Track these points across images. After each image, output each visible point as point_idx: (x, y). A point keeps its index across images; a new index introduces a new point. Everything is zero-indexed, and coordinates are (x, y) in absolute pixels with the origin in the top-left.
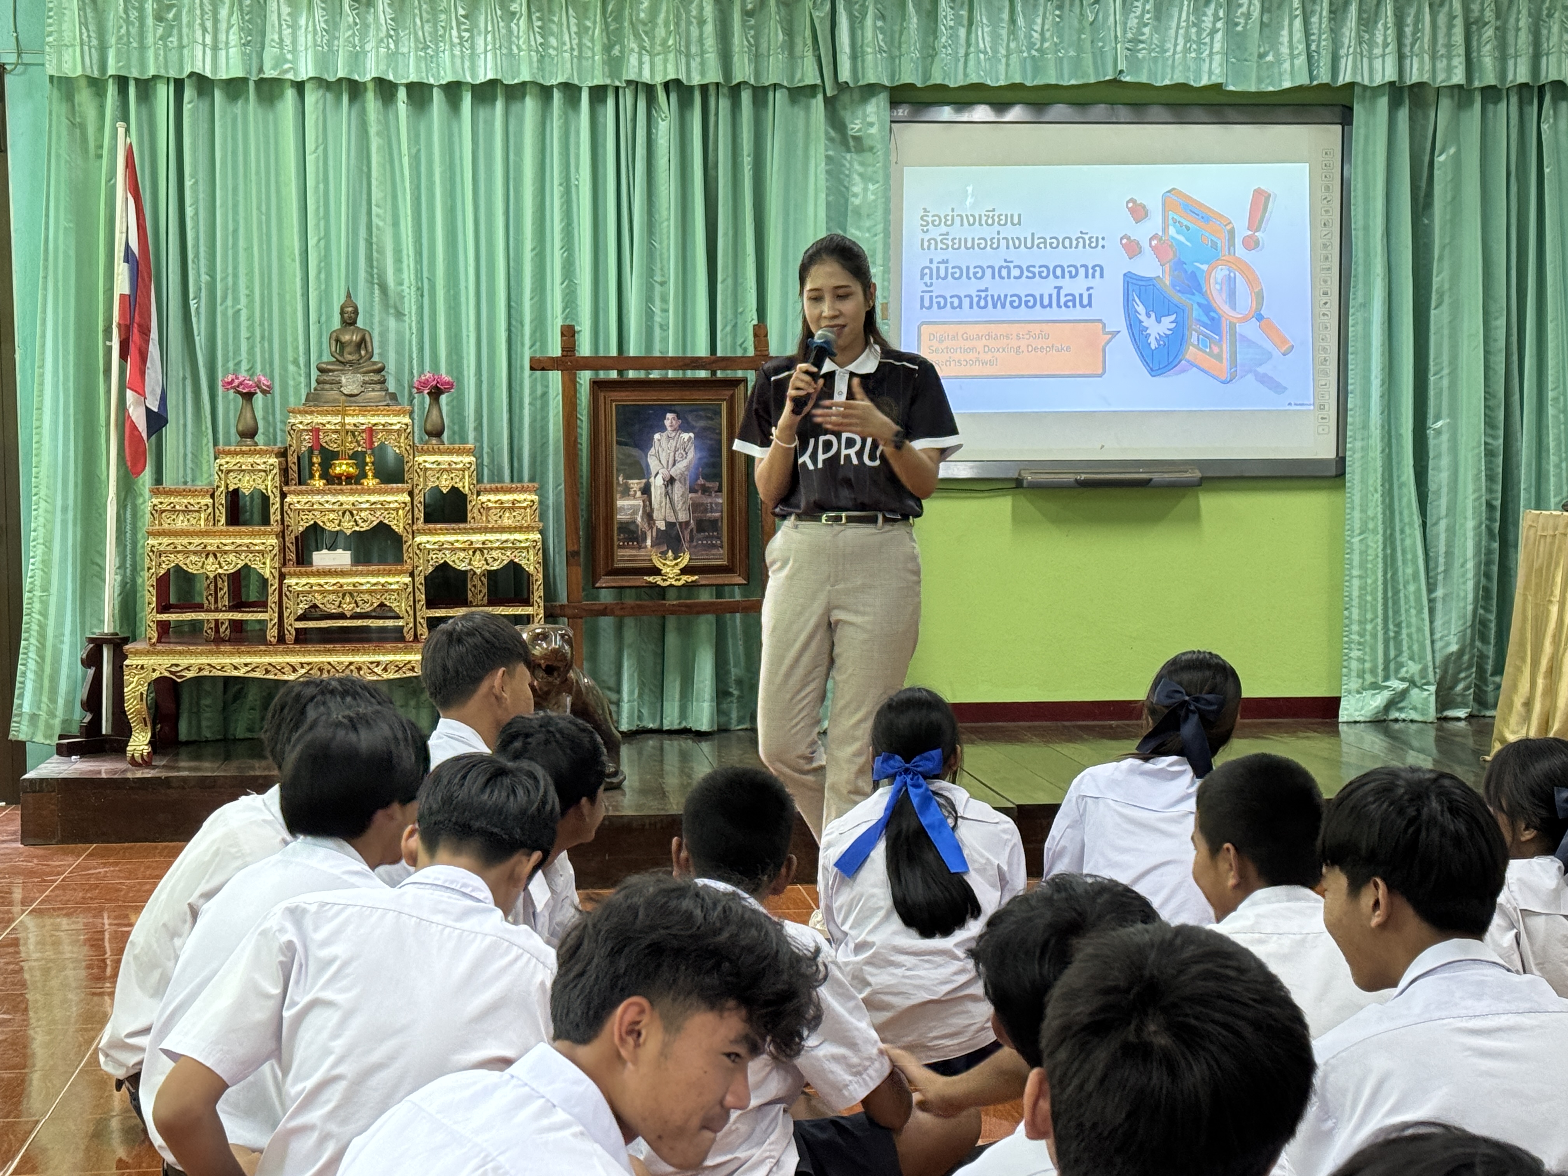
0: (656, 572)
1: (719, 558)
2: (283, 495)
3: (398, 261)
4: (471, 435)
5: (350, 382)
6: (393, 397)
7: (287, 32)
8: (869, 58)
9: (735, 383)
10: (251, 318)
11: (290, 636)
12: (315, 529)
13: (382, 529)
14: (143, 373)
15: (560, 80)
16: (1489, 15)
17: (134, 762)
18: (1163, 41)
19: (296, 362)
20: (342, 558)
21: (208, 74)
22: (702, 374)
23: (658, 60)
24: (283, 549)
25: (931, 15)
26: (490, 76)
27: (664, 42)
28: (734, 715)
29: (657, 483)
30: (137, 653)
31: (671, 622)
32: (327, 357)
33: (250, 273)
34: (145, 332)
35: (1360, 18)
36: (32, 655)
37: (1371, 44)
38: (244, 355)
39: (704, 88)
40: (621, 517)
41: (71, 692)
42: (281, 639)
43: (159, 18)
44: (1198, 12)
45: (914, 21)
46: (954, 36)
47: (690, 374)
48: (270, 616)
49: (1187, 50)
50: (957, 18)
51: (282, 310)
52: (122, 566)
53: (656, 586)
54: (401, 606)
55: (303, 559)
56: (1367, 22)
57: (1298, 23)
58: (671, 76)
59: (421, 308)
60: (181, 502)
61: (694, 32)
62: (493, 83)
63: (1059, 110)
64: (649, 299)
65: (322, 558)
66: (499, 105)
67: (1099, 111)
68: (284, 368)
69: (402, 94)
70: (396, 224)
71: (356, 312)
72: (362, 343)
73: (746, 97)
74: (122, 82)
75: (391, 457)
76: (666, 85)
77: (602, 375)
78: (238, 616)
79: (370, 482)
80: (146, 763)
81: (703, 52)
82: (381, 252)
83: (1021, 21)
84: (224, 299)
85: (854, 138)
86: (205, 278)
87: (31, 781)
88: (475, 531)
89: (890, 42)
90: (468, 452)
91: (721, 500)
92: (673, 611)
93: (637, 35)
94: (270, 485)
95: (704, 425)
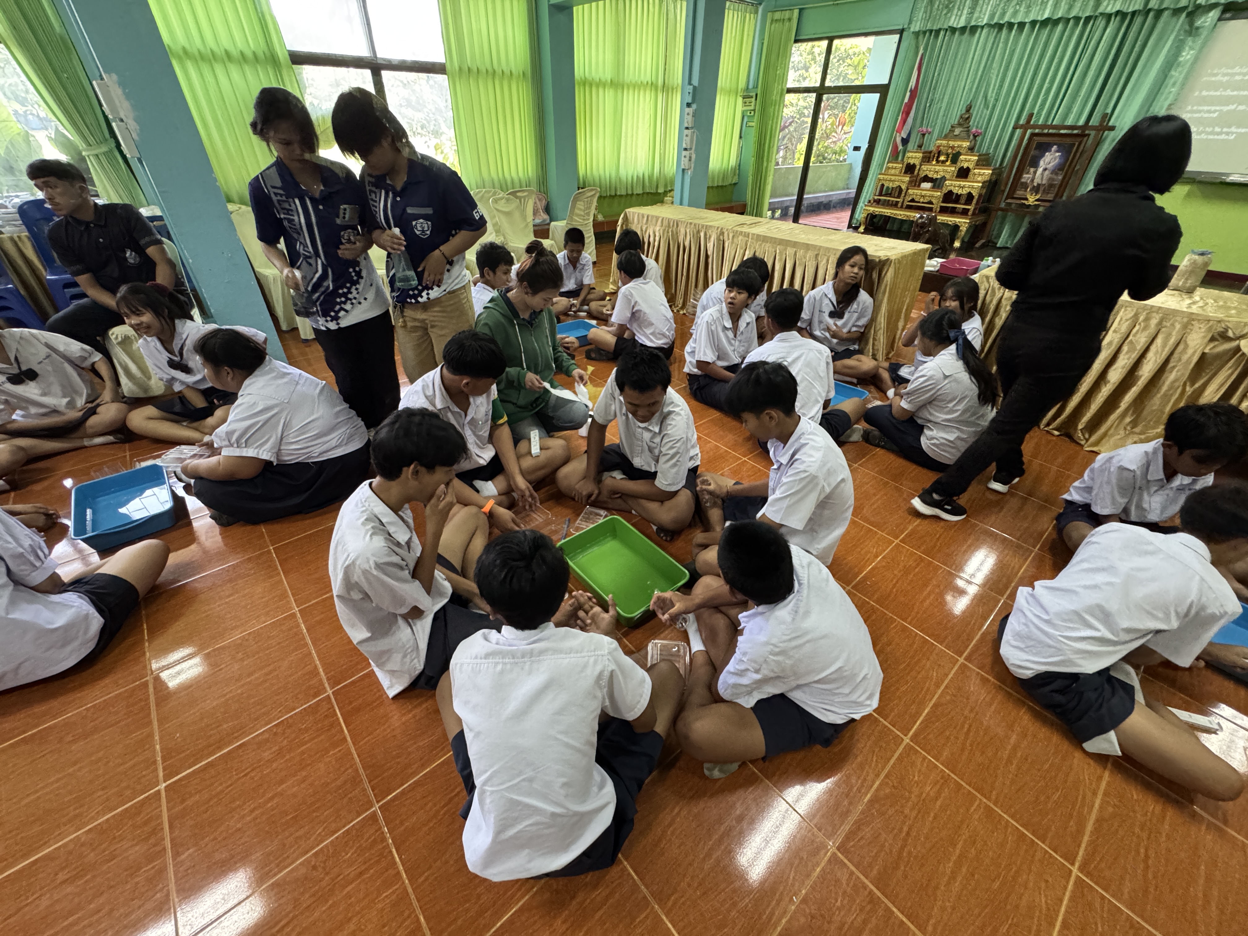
0: (1027, 199)
1: (1050, 197)
2: (921, 165)
5: (959, 131)
6: (967, 136)
9: (1088, 135)
11: (904, 206)
12: (926, 176)
13: (943, 177)
15: (1074, 15)
20: (928, 185)
21: (955, 26)
22: (1076, 132)
24: (913, 181)
26: (1048, 16)
29: (1040, 170)
32: (956, 122)
39: (1133, 13)
40: (1023, 180)
43: (947, 7)
47: (1071, 132)
48: (900, 200)
53: (1024, 204)
54: (936, 202)
55: (917, 185)
58: (1119, 9)
60: (895, 166)
65: (923, 185)
66: (1048, 28)
69: (1015, 27)
71: (970, 108)
72: (968, 118)
73: (1152, 13)
74: (931, 31)
75: (958, 155)
78: (896, 199)
79: (948, 163)
82: (990, 85)
85: (1196, 29)
88: (967, 181)
91: (1060, 177)
95: (1066, 150)
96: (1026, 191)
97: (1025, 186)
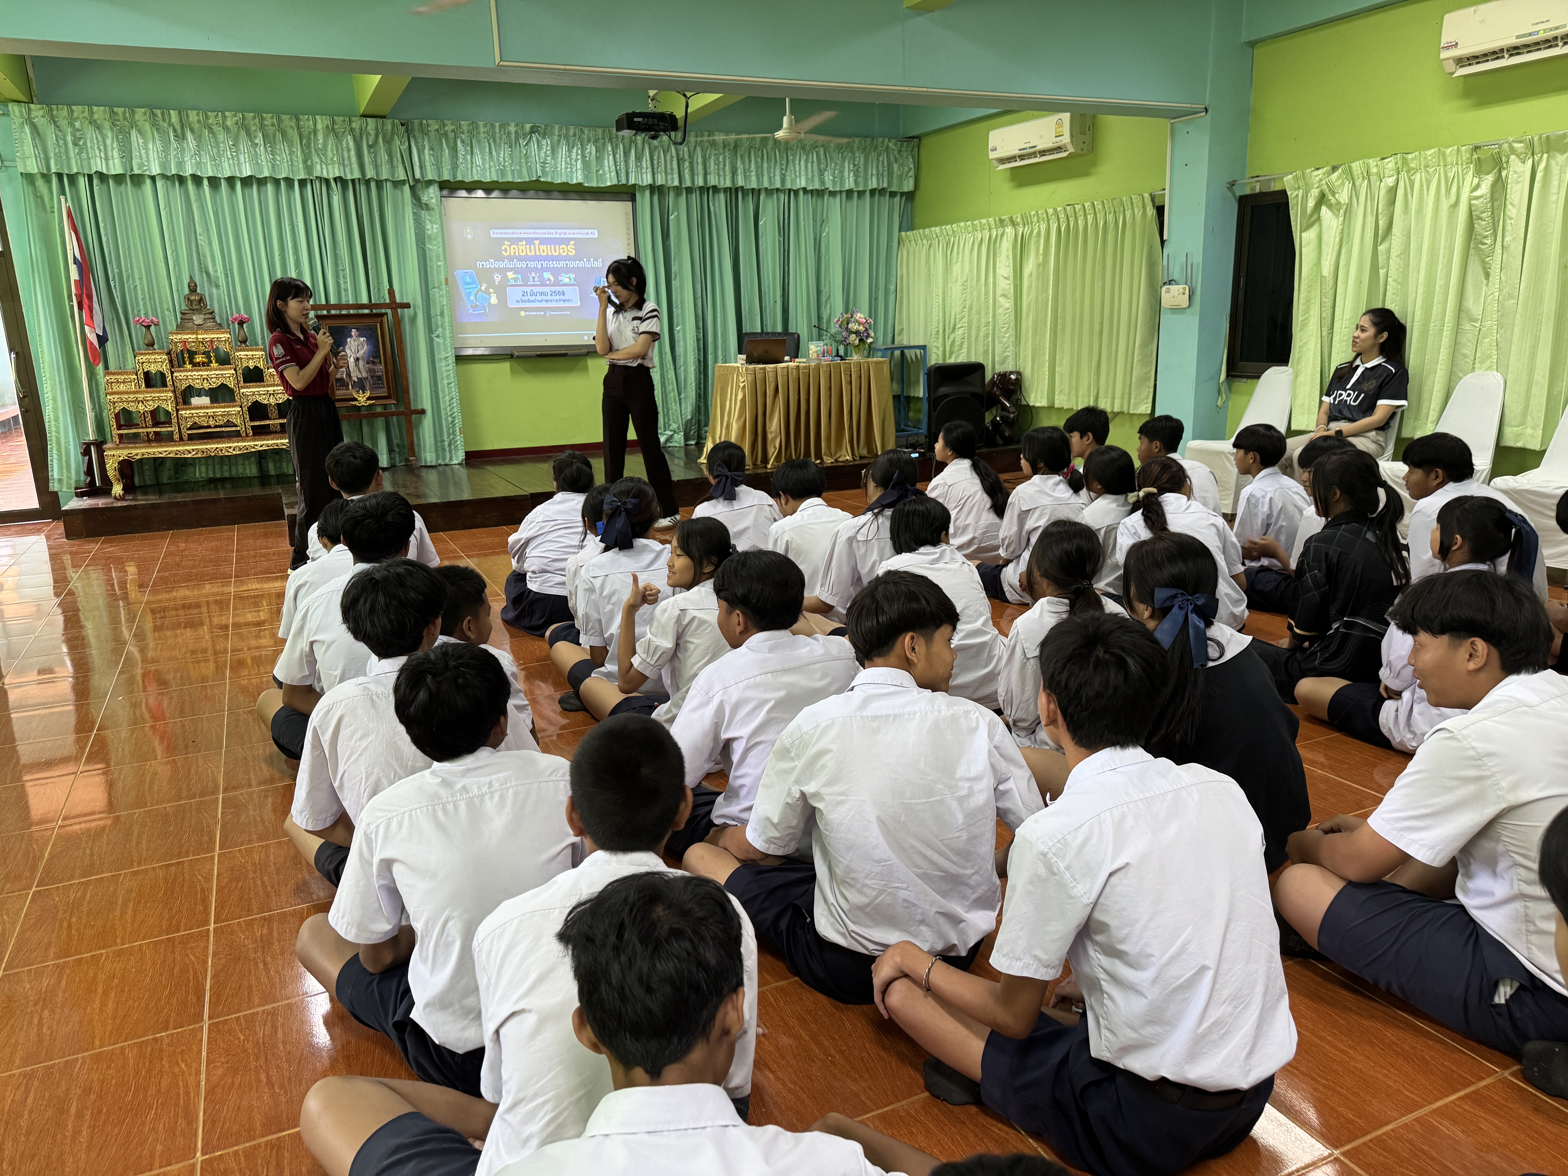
0: (356, 400)
1: (383, 392)
2: (172, 373)
3: (213, 260)
4: (260, 342)
5: (198, 319)
6: (220, 325)
7: (143, 151)
8: (428, 168)
9: (382, 315)
10: (143, 289)
11: (185, 437)
12: (190, 387)
13: (223, 385)
14: (92, 317)
15: (284, 176)
16: (686, 157)
17: (115, 498)
18: (556, 163)
19: (168, 310)
20: (205, 400)
21: (104, 172)
22: (366, 311)
23: (330, 167)
24: (176, 397)
25: (454, 150)
26: (249, 174)
27: (332, 159)
28: (397, 459)
29: (351, 361)
30: (109, 449)
31: (364, 421)
32: (184, 307)
33: (139, 269)
34: (90, 297)
35: (636, 157)
36: (55, 451)
37: (641, 167)
38: (142, 307)
39: (353, 181)
41: (78, 467)
42: (181, 439)
43: (75, 144)
44: (570, 151)
45: (447, 152)
46: (465, 159)
47: (360, 311)
48: (174, 428)
49: (566, 168)
50: (466, 151)
51: (158, 286)
52: (94, 408)
53: (355, 406)
54: (238, 421)
55: (186, 402)
56: (639, 159)
57: (611, 157)
58: (337, 175)
59: (227, 283)
60: (121, 378)
61: (346, 155)
62: (250, 177)
63: (514, 193)
64: (337, 277)
65: (195, 401)
66: (255, 187)
67: (531, 193)
68: (163, 312)
69: (206, 182)
70: (210, 244)
71: (196, 285)
72: (201, 300)
73: (373, 185)
74: (60, 176)
75: (222, 352)
76: (335, 179)
77: (319, 313)
78: (158, 430)
79: (214, 365)
80: (122, 498)
81: (351, 164)
82: (205, 256)
83: (494, 153)
84: (128, 280)
85: (426, 205)
86: (116, 270)
87: (66, 511)
88: (269, 386)
89: (437, 161)
90: (261, 350)
91: (382, 367)
92: (365, 416)
93: (318, 156)
94: (165, 368)
95: (370, 334)
96: (347, 389)
97: (342, 383)
